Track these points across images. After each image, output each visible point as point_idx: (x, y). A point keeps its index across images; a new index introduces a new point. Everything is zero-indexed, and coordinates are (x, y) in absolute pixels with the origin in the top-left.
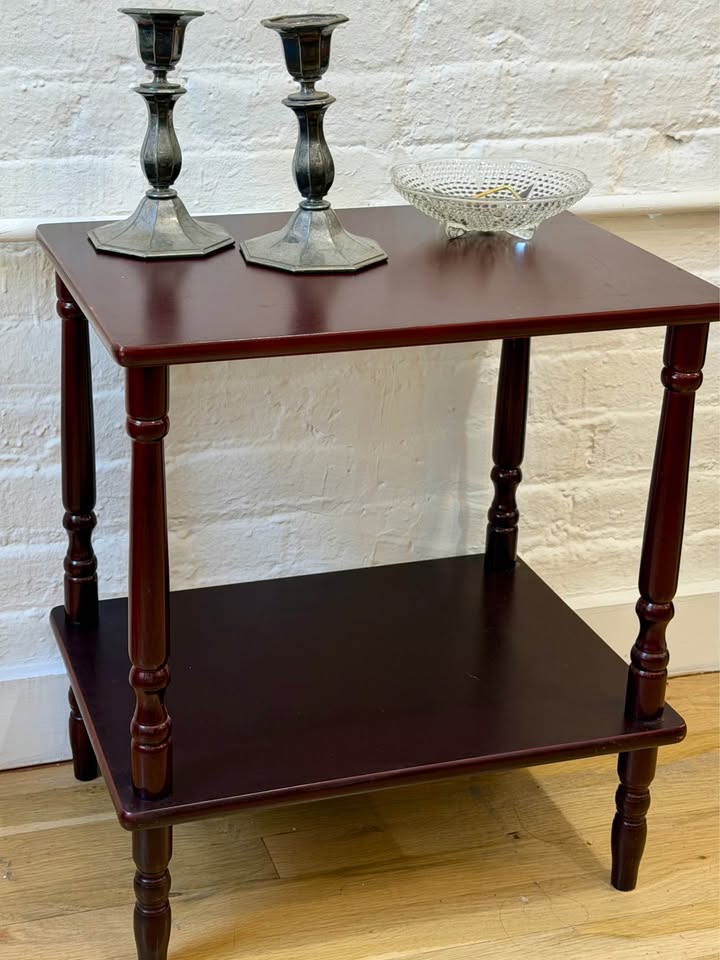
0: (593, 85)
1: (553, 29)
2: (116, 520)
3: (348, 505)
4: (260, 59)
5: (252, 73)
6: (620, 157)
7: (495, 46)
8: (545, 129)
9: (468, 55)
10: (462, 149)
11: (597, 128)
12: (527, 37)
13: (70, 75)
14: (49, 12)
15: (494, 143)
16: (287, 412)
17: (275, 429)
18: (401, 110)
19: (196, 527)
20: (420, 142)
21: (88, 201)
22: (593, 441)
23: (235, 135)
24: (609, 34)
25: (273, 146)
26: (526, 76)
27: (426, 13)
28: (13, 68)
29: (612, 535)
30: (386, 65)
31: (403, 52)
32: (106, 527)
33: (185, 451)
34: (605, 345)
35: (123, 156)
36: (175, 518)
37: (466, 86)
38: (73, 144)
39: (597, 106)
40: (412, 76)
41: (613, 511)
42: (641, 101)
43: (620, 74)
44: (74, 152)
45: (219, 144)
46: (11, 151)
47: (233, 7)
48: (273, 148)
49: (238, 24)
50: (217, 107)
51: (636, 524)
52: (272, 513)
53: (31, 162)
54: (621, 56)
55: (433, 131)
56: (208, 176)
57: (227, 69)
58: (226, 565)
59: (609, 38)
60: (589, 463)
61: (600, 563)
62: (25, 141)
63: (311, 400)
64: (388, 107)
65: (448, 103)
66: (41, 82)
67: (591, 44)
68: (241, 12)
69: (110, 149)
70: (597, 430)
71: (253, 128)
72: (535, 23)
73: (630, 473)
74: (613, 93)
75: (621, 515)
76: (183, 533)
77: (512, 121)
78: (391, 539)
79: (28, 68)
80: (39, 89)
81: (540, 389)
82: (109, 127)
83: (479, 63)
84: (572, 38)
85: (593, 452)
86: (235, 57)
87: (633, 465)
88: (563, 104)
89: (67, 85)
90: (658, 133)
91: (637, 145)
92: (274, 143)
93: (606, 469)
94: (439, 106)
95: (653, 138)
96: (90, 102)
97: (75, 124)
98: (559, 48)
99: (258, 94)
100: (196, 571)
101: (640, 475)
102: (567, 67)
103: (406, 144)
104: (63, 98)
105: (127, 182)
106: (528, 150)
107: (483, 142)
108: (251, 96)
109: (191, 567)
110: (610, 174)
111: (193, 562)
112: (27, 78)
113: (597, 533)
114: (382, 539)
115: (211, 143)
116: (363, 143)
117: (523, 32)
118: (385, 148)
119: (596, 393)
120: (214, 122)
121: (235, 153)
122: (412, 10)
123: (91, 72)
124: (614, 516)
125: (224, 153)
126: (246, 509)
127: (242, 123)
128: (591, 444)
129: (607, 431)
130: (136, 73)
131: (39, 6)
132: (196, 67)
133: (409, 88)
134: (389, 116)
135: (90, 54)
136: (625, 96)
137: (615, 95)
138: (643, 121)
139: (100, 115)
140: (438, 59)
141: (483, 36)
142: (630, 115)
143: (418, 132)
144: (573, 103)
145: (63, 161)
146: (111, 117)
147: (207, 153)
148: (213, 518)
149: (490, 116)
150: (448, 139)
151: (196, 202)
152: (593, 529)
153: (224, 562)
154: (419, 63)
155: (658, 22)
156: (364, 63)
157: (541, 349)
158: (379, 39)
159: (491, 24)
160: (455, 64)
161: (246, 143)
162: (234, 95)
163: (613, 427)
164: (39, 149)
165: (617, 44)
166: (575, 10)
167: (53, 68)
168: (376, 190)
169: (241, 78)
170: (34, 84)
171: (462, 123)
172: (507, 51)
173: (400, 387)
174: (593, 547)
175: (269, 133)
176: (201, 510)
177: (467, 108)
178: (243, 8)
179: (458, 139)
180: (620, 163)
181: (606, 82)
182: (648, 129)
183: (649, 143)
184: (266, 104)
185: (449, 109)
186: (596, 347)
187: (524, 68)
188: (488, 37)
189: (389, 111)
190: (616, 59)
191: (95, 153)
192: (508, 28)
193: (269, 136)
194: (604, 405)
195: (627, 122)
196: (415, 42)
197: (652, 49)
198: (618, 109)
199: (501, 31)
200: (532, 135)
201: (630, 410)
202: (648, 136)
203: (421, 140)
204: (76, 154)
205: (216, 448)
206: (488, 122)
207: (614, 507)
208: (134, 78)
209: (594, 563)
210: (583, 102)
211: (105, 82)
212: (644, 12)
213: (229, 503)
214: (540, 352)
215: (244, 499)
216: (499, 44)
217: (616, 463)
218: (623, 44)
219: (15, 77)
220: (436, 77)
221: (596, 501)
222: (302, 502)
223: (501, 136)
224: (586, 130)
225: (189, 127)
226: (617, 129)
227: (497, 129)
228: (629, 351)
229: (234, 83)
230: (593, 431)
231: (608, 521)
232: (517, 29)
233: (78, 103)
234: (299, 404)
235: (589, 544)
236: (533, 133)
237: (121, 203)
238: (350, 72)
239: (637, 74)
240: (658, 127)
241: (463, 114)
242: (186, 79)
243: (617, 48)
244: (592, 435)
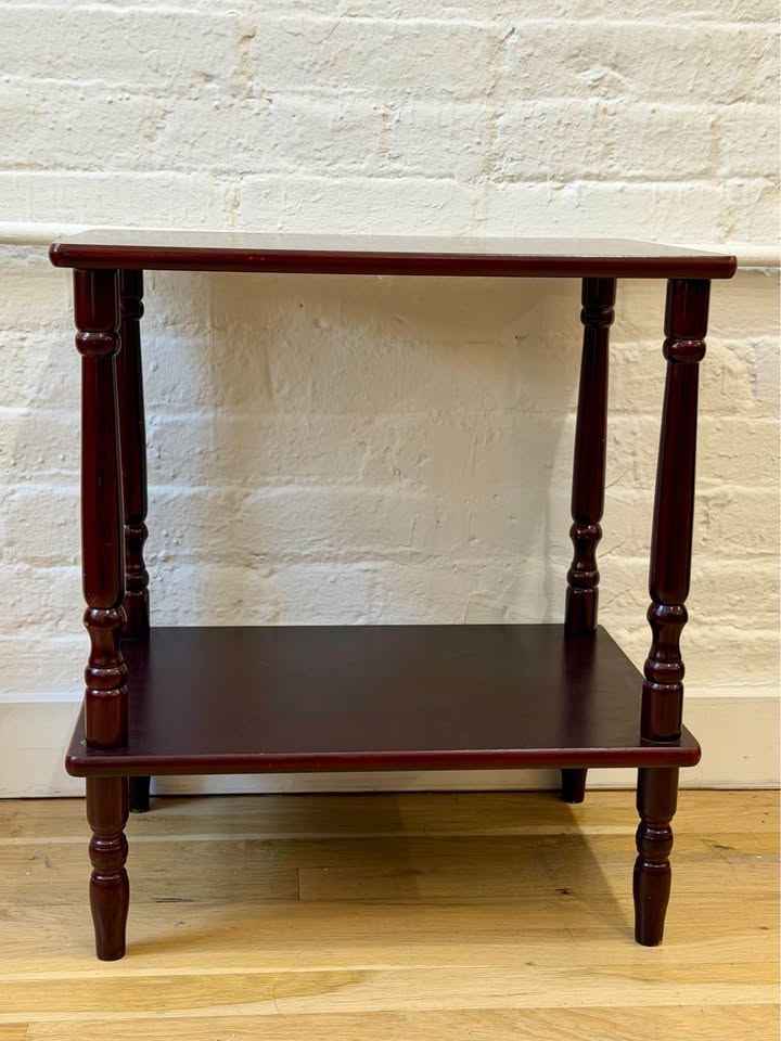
0: (698, 129)
1: (653, 68)
2: (195, 550)
3: (438, 559)
4: (345, 84)
5: (337, 97)
6: (729, 207)
7: (591, 82)
8: (648, 173)
9: (562, 91)
10: (559, 189)
11: (705, 174)
12: (626, 76)
13: (153, 90)
14: (134, 27)
15: (592, 184)
16: (372, 453)
17: (360, 470)
18: (491, 144)
19: (278, 566)
20: (512, 179)
21: (171, 217)
22: (707, 515)
23: (319, 159)
24: (713, 77)
25: (359, 173)
26: (625, 116)
27: (516, 45)
28: (100, 80)
29: (730, 623)
30: (475, 97)
31: (492, 83)
32: (185, 556)
33: (268, 484)
34: (719, 410)
35: (207, 173)
36: (257, 555)
37: (559, 122)
38: (157, 159)
39: (703, 151)
40: (502, 110)
41: (731, 595)
42: (751, 149)
43: (728, 118)
44: (158, 167)
45: (302, 168)
46: (99, 162)
47: (317, 30)
48: (359, 175)
49: (322, 48)
50: (300, 130)
51: (759, 613)
52: (358, 560)
53: (115, 173)
54: (729, 100)
55: (525, 169)
56: (291, 199)
57: (312, 92)
58: (308, 610)
59: (714, 81)
60: (704, 540)
61: (717, 653)
62: (110, 153)
63: (397, 442)
64: (477, 140)
65: (541, 139)
66: (127, 95)
67: (695, 85)
68: (325, 35)
69: (194, 166)
70: (710, 504)
71: (338, 153)
72: (634, 60)
73: (751, 555)
74: (720, 139)
75: (742, 601)
76: (264, 571)
77: (611, 162)
78: (485, 601)
79: (115, 80)
80: (124, 101)
81: (646, 452)
82: (192, 144)
83: (572, 100)
84: (674, 79)
85: (708, 528)
86: (319, 81)
87: (753, 546)
88: (666, 147)
89: (150, 99)
90: (772, 184)
91: (749, 195)
92: (358, 171)
93: (723, 548)
94: (531, 142)
95: (766, 188)
96: (174, 118)
97: (161, 138)
98: (658, 89)
99: (342, 118)
100: (278, 613)
101: (763, 559)
102: (670, 109)
103: (498, 180)
104: (148, 112)
105: (209, 201)
106: (629, 194)
107: (579, 183)
108: (334, 120)
109: (271, 608)
110: (719, 225)
111: (276, 603)
112: (113, 91)
113: (714, 619)
114: (473, 600)
115: (293, 167)
116: (451, 176)
117: (620, 70)
118: (474, 183)
119: (710, 462)
120: (298, 145)
121: (319, 178)
122: (502, 41)
123: (175, 88)
124: (733, 602)
125: (307, 178)
126: (330, 552)
127: (328, 147)
128: (705, 519)
129: (723, 505)
130: (220, 91)
131: (126, 21)
132: (280, 89)
133: (501, 121)
134: (477, 149)
135: (174, 69)
136: (734, 142)
137: (723, 141)
138: (755, 170)
139: (184, 131)
140: (529, 94)
141: (578, 72)
142: (740, 164)
143: (510, 168)
144: (676, 147)
145: (147, 175)
146: (194, 135)
147: (290, 177)
148: (296, 559)
149: (587, 156)
150: (542, 178)
151: (279, 225)
152: (710, 614)
153: (307, 607)
154: (510, 97)
155: (767, 67)
156: (452, 93)
157: (647, 408)
158: (467, 69)
159: (586, 60)
160: (548, 100)
161: (330, 169)
162: (318, 118)
163: (729, 502)
164: (125, 161)
165: (723, 87)
166: (676, 49)
167: (139, 82)
168: (465, 226)
169: (326, 102)
170: (120, 96)
171: (557, 161)
172: (604, 89)
173: (492, 436)
174: (710, 633)
175: (353, 159)
176: (283, 549)
177: (562, 145)
178: (326, 32)
179: (553, 178)
180: (730, 213)
181: (713, 126)
182: (760, 179)
183: (762, 194)
184: (351, 128)
185: (543, 146)
186: (707, 411)
187: (622, 107)
188: (583, 73)
189: (479, 143)
190: (723, 103)
191: (178, 169)
192: (604, 65)
193: (355, 163)
194: (720, 477)
195: (737, 170)
196: (506, 74)
197: (762, 95)
198: (727, 156)
199: (597, 67)
200: (632, 179)
201: (748, 485)
202: (761, 187)
203: (513, 176)
204: (160, 170)
205: (300, 484)
206: (584, 162)
207: (732, 591)
208: (218, 96)
209: (712, 651)
210: (687, 146)
211: (190, 99)
212: (752, 55)
213: (312, 543)
214: (647, 412)
215: (327, 541)
216: (595, 81)
217: (733, 541)
218: (729, 87)
219: (101, 88)
220: (528, 112)
221: (712, 582)
222: (389, 550)
223: (599, 177)
224: (691, 176)
225: (273, 149)
226: (726, 177)
227: (594, 170)
228: (745, 419)
229: (319, 107)
230: (708, 505)
231: (728, 607)
232: (614, 67)
233: (162, 118)
234: (386, 445)
235: (705, 629)
236: (633, 177)
237: (203, 221)
238: (438, 102)
239: (747, 120)
240: (772, 178)
241: (558, 152)
242: (270, 101)
243: (724, 91)
244: (706, 508)
